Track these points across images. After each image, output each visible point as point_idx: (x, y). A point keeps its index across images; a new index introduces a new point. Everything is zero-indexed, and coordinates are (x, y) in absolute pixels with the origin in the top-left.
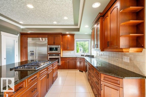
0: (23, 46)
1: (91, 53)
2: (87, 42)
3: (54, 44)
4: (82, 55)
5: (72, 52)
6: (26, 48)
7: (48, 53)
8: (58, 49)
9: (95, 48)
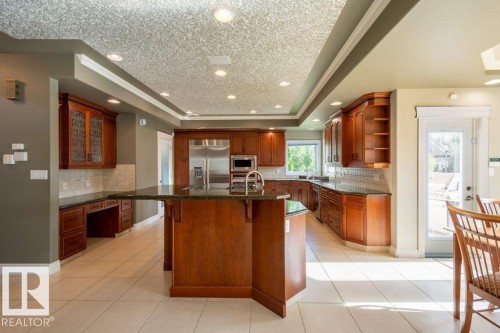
0: (181, 158)
1: (322, 172)
2: (313, 147)
3: (244, 152)
4: (301, 177)
5: (279, 170)
6: (186, 161)
7: (231, 172)
8: (252, 163)
9: (334, 163)
